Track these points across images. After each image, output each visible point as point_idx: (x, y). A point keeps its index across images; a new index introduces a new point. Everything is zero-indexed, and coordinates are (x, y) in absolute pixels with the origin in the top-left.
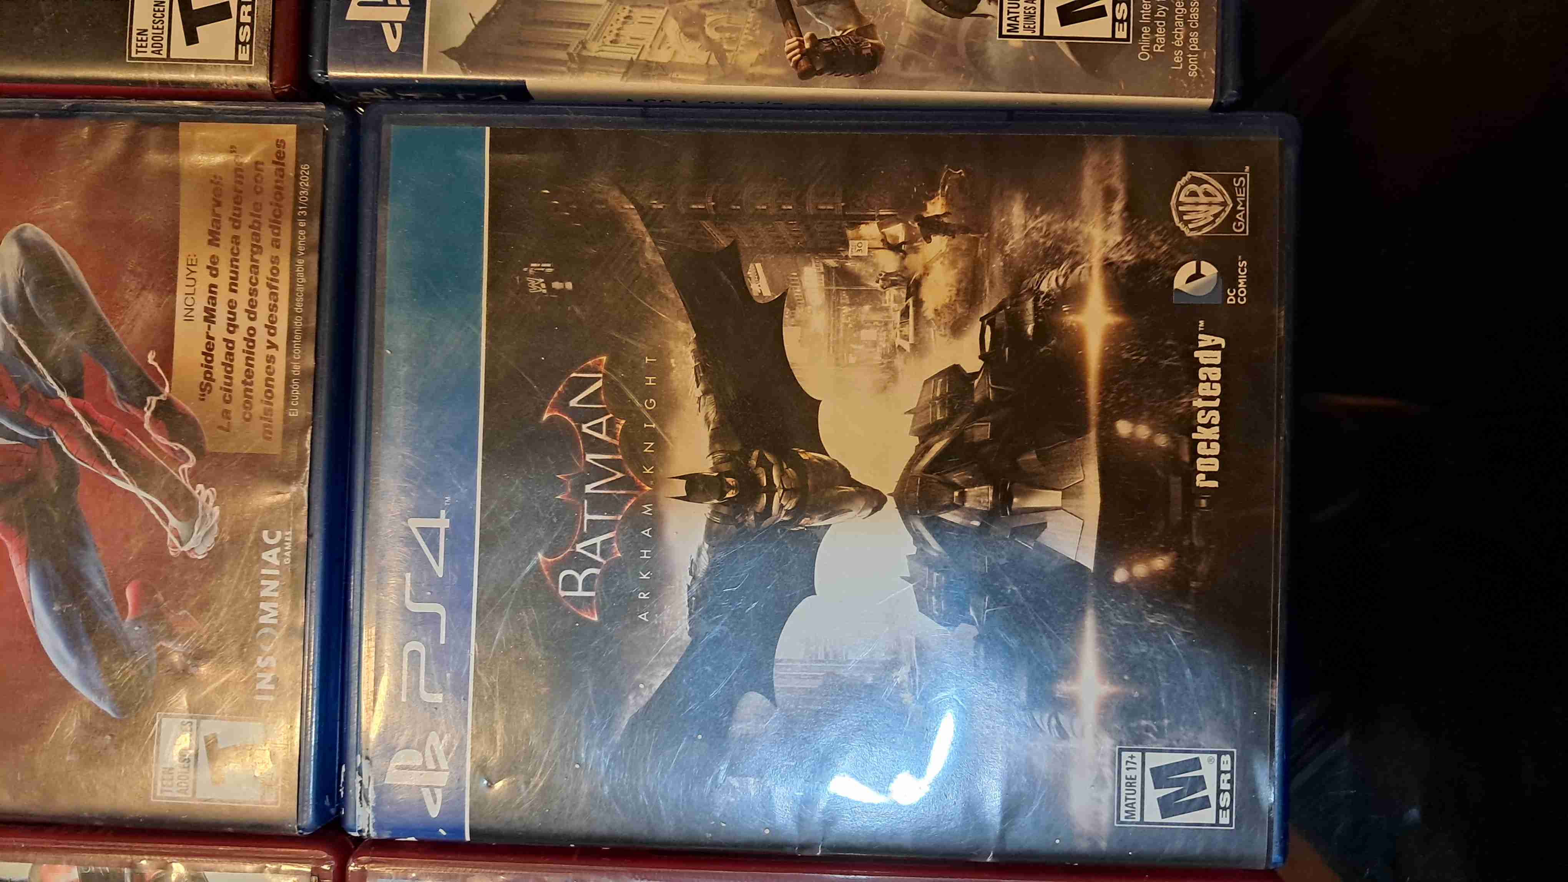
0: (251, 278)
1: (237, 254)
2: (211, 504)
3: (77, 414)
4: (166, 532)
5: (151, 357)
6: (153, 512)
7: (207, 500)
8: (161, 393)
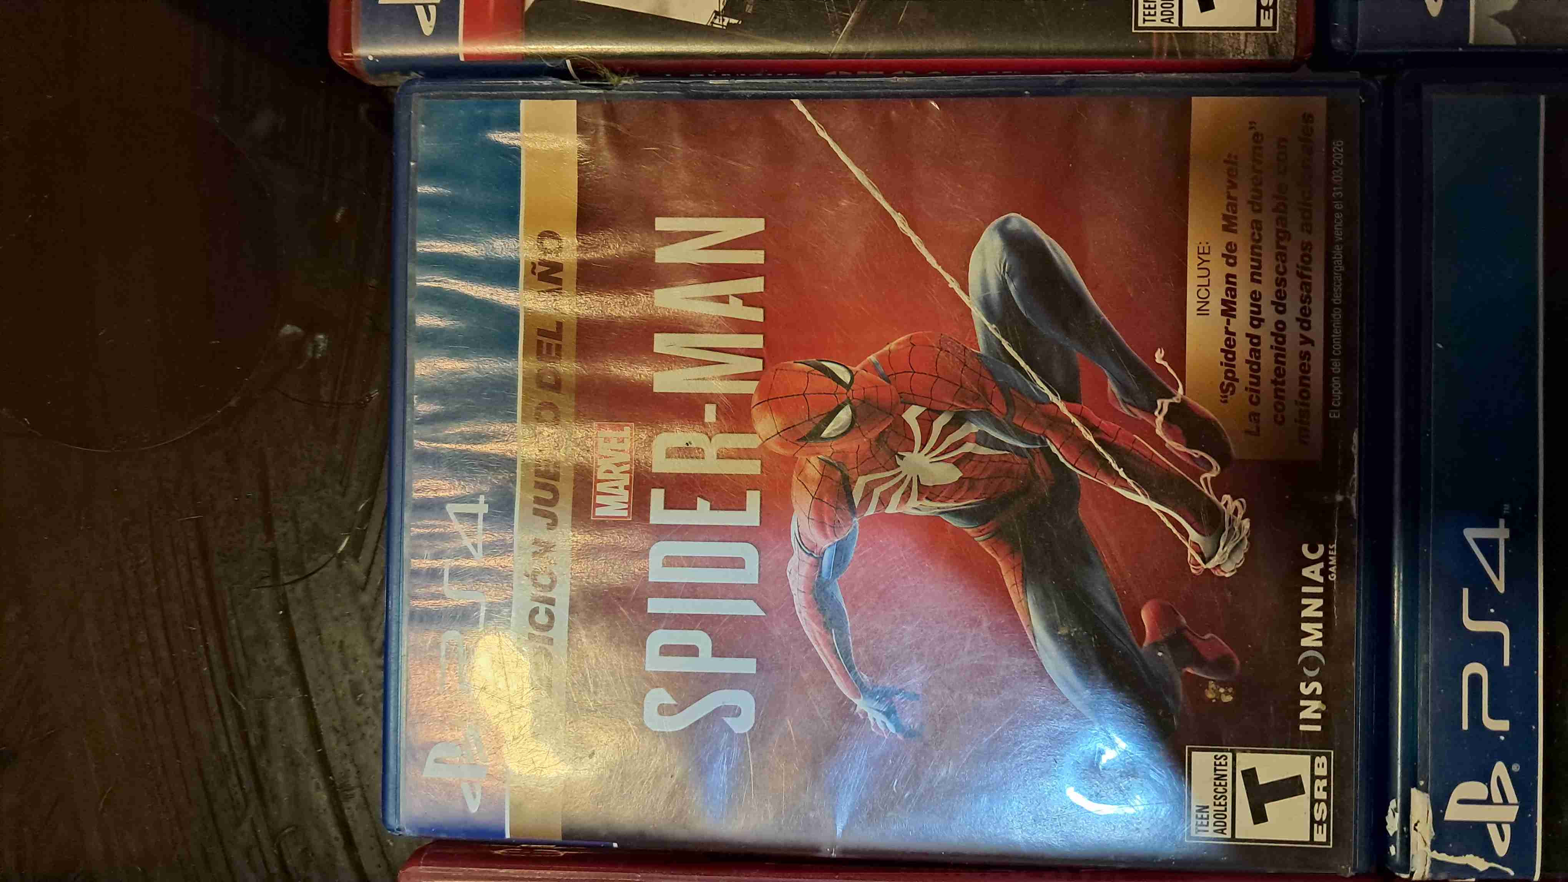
0: (1278, 266)
1: (1259, 241)
2: (1240, 516)
3: (1074, 420)
4: (1187, 548)
5: (1159, 356)
6: (1170, 526)
7: (1236, 512)
8: (1174, 396)
